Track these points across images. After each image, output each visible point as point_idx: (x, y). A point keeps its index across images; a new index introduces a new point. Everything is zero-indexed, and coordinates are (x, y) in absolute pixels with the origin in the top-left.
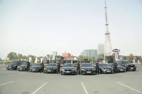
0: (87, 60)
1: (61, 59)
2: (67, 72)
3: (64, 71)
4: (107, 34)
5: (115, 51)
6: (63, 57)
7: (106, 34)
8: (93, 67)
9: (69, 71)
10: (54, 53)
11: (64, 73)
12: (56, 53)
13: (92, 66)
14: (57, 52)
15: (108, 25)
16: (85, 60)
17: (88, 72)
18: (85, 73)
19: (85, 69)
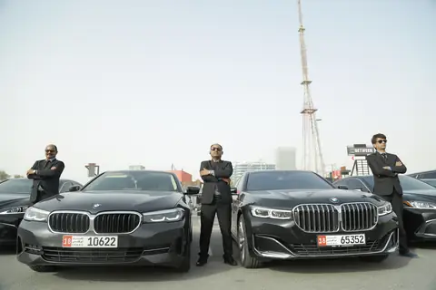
2: (79, 241)
3: (46, 233)
4: (309, 111)
5: (357, 150)
7: (303, 112)
10: (135, 168)
14: (143, 169)
15: (309, 82)
17: (327, 236)
18: (294, 251)
19: (298, 210)
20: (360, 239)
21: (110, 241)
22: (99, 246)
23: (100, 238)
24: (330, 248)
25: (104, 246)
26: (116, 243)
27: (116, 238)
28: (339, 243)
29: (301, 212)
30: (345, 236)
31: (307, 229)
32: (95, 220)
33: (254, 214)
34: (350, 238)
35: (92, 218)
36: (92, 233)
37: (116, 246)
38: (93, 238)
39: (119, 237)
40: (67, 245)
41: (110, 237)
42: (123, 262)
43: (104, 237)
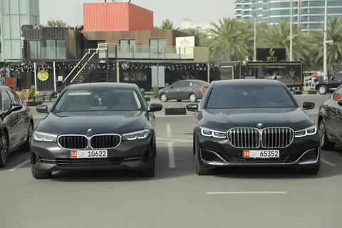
1: (69, 55)
2: (81, 154)
3: (58, 149)
8: (298, 114)
9: (97, 143)
11: (59, 161)
13: (296, 106)
16: (262, 54)
17: (250, 151)
18: (228, 161)
19: (231, 132)
20: (276, 154)
21: (102, 153)
22: (95, 157)
23: (95, 151)
24: (252, 160)
25: (98, 157)
26: (106, 154)
27: (106, 151)
28: (259, 156)
29: (233, 134)
30: (263, 151)
31: (237, 146)
32: (91, 140)
33: (202, 133)
34: (268, 153)
35: (89, 138)
36: (89, 149)
37: (106, 157)
38: (91, 151)
39: (108, 150)
40: (74, 156)
41: (102, 151)
42: (110, 166)
43: (98, 151)
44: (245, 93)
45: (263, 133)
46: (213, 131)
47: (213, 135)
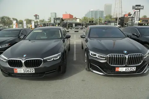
0: (93, 22)
2: (20, 71)
5: (136, 7)
6: (63, 19)
10: (53, 14)
12: (54, 14)
13: (126, 37)
14: (56, 14)
17: (120, 68)
19: (109, 56)
20: (134, 69)
21: (32, 70)
22: (28, 72)
23: (27, 69)
24: (120, 72)
25: (29, 72)
26: (34, 71)
27: (34, 69)
28: (124, 70)
30: (127, 68)
32: (25, 62)
34: (129, 69)
37: (34, 72)
38: (25, 69)
39: (35, 69)
40: (16, 72)
41: (31, 69)
42: (38, 77)
43: (29, 69)
44: (104, 31)
45: (128, 57)
46: (97, 55)
47: (97, 56)
